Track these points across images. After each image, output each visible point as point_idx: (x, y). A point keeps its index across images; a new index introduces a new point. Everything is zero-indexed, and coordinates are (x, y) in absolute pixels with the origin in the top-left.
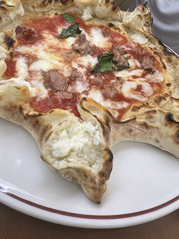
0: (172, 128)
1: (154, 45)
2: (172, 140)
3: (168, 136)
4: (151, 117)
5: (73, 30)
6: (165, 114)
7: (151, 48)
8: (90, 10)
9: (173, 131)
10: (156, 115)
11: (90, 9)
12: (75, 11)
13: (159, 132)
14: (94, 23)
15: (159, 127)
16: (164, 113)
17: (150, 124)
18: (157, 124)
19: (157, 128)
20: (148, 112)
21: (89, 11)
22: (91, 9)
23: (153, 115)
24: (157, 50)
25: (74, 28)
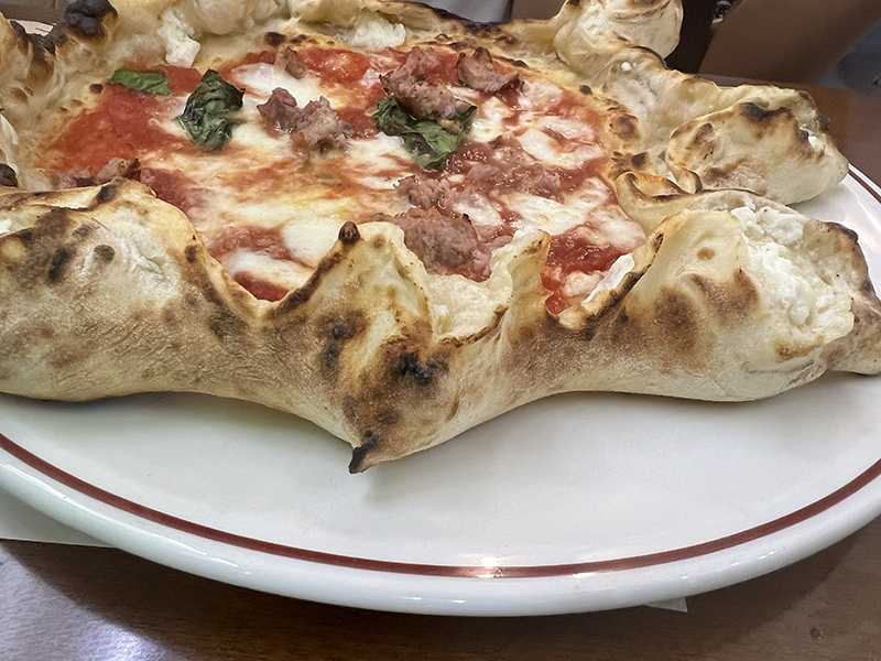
0: (778, 132)
1: (427, 30)
2: (794, 160)
3: (779, 160)
4: (712, 147)
5: (211, 106)
6: (736, 114)
7: (431, 43)
8: (179, 23)
9: (784, 135)
10: (717, 134)
11: (180, 19)
12: (137, 51)
13: (753, 168)
14: (219, 59)
15: (743, 157)
16: (730, 115)
17: (721, 166)
18: (733, 153)
19: (741, 161)
20: (697, 140)
21: (178, 28)
22: (182, 16)
23: (711, 139)
24: (450, 39)
25: (214, 95)
